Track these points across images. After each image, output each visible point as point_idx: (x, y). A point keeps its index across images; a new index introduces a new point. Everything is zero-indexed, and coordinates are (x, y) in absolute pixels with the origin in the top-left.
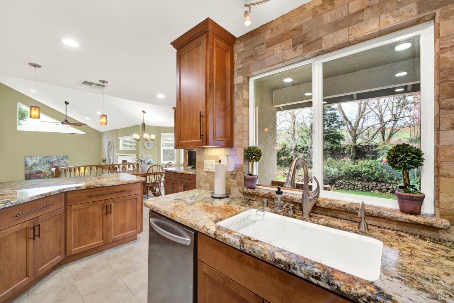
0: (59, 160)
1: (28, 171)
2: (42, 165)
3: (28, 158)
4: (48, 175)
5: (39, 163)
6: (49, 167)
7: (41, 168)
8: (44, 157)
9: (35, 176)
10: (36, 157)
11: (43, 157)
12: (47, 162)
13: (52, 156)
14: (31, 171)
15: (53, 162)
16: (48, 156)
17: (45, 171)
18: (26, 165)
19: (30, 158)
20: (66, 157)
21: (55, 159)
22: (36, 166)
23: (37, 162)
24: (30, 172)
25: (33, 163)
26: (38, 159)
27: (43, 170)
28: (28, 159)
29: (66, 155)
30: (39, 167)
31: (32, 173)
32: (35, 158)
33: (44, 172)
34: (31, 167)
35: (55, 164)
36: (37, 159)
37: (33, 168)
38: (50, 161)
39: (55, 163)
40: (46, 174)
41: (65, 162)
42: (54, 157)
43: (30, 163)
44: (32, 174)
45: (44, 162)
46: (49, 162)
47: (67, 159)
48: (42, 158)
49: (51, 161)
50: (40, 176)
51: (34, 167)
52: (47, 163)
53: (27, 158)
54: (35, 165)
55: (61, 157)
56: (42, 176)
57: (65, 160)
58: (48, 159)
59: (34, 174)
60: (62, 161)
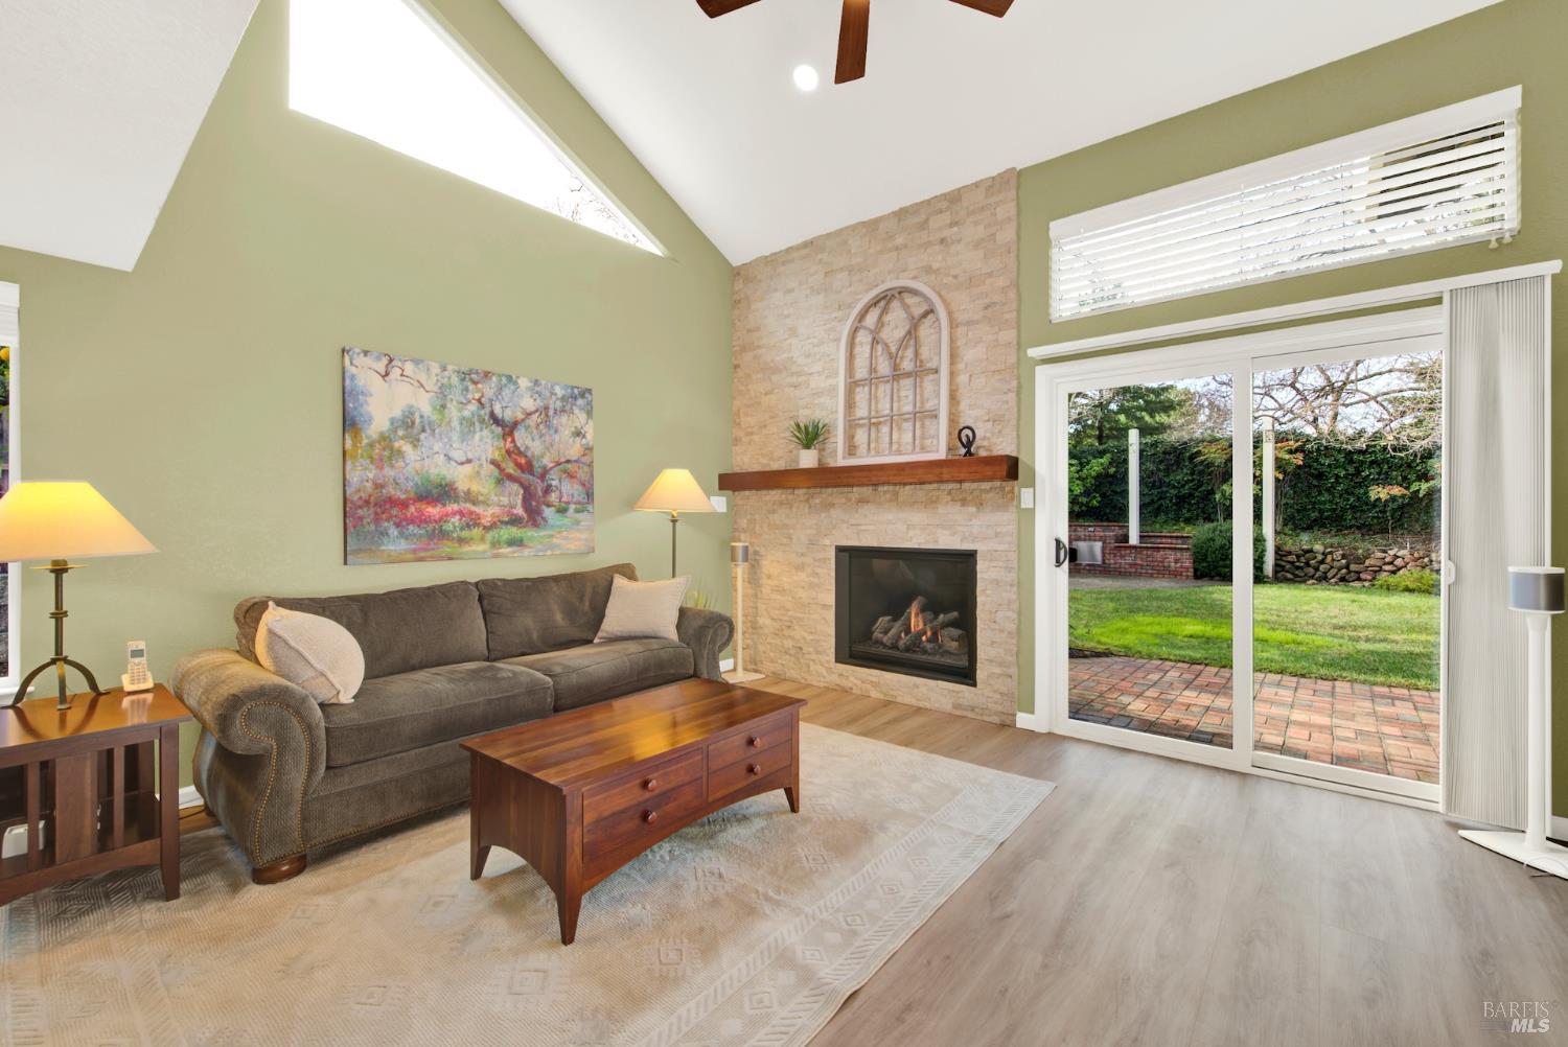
0: (547, 408)
1: (362, 475)
2: (455, 436)
3: (368, 361)
4: (486, 521)
5: (434, 417)
6: (497, 456)
7: (449, 458)
8: (469, 376)
9: (412, 521)
10: (417, 362)
11: (464, 375)
12: (485, 413)
13: (509, 378)
14: (389, 472)
15: (516, 424)
16: (487, 375)
17: (475, 488)
18: (350, 423)
19: (381, 366)
20: (582, 395)
21: (529, 403)
22: (416, 443)
23: (424, 405)
24: (378, 486)
25: (397, 413)
26: (431, 385)
27: (461, 477)
28: (365, 373)
29: (585, 385)
30: (437, 447)
31: (391, 491)
32: (409, 368)
33: (469, 497)
34: (385, 439)
35: (529, 442)
36: (423, 378)
37: (400, 453)
38: (498, 410)
39: (527, 428)
40: (478, 509)
41: (578, 434)
42: (524, 383)
43: (382, 407)
44: (392, 502)
45: (466, 413)
46: (496, 420)
47: (589, 414)
48: (455, 380)
49: (508, 415)
50: (444, 518)
51: (407, 448)
52: (482, 421)
53: (360, 360)
54: (410, 425)
55: (559, 391)
56: (456, 520)
57: (580, 417)
58: (488, 389)
59: (404, 505)
60: (564, 419)
